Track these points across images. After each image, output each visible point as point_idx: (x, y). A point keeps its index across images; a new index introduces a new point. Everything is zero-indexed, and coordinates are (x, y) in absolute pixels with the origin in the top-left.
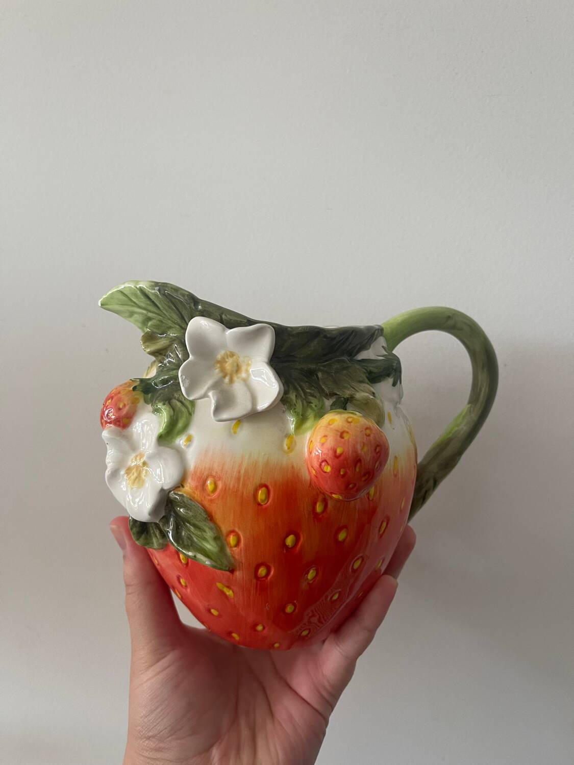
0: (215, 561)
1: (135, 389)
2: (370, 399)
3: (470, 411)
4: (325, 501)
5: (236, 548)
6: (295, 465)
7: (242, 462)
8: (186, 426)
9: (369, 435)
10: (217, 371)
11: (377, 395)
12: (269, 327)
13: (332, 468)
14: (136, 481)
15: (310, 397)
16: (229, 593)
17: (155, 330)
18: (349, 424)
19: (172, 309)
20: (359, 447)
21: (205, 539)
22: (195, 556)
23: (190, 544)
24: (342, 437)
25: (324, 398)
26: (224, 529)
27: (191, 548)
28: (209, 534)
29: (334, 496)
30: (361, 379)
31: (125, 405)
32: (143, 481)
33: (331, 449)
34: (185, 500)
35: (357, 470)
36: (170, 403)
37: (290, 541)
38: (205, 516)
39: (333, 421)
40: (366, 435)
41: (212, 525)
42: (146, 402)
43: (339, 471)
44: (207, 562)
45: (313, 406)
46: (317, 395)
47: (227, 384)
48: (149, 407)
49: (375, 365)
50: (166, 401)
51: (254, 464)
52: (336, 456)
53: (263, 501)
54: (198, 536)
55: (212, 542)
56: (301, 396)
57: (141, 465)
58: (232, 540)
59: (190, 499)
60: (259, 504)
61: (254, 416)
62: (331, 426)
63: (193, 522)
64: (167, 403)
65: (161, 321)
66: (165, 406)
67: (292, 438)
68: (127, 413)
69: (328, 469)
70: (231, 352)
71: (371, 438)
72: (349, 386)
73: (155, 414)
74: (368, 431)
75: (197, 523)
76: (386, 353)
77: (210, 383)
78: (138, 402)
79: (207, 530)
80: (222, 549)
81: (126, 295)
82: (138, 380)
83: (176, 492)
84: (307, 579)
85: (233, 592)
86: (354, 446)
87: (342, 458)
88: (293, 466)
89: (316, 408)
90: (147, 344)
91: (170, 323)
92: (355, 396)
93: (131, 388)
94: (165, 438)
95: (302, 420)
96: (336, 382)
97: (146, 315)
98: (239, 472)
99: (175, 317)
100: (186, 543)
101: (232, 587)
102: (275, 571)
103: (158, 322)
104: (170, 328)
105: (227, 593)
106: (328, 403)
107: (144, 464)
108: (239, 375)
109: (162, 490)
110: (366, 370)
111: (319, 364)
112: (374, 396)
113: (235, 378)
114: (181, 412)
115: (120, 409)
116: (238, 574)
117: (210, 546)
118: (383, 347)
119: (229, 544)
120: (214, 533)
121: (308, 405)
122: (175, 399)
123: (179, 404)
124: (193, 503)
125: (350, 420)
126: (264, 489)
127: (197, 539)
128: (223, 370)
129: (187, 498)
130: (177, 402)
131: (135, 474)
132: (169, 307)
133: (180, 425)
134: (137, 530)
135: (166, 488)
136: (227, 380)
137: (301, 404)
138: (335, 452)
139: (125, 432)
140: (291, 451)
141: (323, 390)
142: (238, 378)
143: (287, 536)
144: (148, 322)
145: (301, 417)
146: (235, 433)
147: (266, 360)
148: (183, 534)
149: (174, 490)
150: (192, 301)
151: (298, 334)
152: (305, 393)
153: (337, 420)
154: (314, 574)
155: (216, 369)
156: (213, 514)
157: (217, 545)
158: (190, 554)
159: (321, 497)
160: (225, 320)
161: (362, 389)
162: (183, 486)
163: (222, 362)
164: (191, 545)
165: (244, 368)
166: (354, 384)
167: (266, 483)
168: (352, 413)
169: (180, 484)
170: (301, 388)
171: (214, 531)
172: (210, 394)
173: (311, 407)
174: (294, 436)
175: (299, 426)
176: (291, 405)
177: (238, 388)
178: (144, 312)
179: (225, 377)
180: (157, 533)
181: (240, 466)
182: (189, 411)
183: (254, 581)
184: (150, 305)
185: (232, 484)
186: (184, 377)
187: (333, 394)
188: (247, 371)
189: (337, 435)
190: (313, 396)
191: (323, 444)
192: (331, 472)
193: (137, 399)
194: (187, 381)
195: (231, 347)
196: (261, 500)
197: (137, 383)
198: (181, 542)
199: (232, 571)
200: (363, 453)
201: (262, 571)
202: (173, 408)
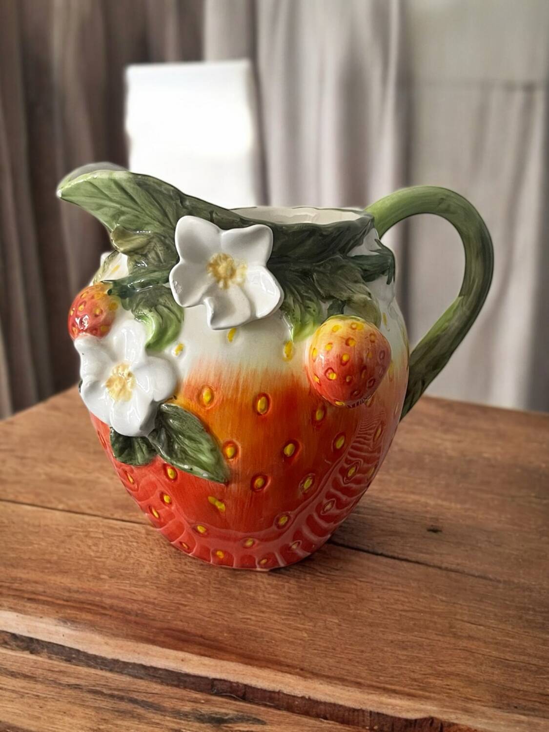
0: (212, 473)
1: (110, 292)
2: (368, 301)
3: (461, 304)
4: (324, 409)
5: (232, 460)
6: (295, 374)
7: (240, 371)
8: (176, 335)
9: (373, 342)
10: (210, 275)
11: (372, 295)
12: (267, 229)
13: (338, 375)
14: (121, 394)
15: (308, 302)
16: (221, 506)
17: (128, 226)
18: (354, 331)
19: (154, 205)
20: (365, 355)
21: (200, 451)
22: (191, 469)
23: (184, 457)
24: (347, 344)
25: (320, 301)
26: (222, 441)
27: (186, 461)
28: (206, 446)
29: (337, 403)
30: (356, 279)
31: (102, 312)
32: (130, 394)
33: (337, 357)
34: (180, 411)
35: (363, 376)
36: (156, 310)
37: (289, 450)
38: (203, 428)
39: (337, 327)
40: (371, 341)
41: (208, 436)
42: (125, 307)
43: (345, 378)
44: (205, 475)
45: (312, 310)
46: (315, 299)
47: (221, 289)
48: (129, 313)
49: (369, 262)
50: (151, 307)
51: (253, 373)
52: (342, 364)
53: (263, 411)
54: (193, 449)
55: (209, 455)
56: (298, 300)
57: (126, 375)
58: (229, 451)
59: (185, 411)
60: (259, 414)
61: (253, 324)
62: (337, 333)
63: (188, 434)
64: (153, 309)
65: (137, 217)
66: (152, 313)
67: (291, 344)
68: (105, 320)
69: (333, 377)
70: (225, 255)
71: (376, 345)
72: (346, 288)
73: (139, 322)
74: (373, 337)
75: (193, 435)
76: (380, 248)
77: (203, 288)
78: (117, 307)
79: (204, 441)
80: (218, 462)
81: (96, 187)
82: (111, 282)
83: (169, 404)
84: (303, 489)
85: (225, 505)
86: (360, 353)
87: (348, 365)
88: (292, 375)
89: (314, 313)
90: (119, 241)
91: (147, 219)
92: (353, 299)
93: (106, 292)
94: (154, 347)
95: (301, 327)
96: (332, 284)
97: (119, 209)
98: (237, 382)
99: (157, 213)
100: (179, 456)
101: (225, 500)
102: (272, 481)
103: (133, 218)
104: (148, 224)
105: (219, 507)
106: (325, 306)
107: (130, 375)
108: (234, 279)
109: (153, 402)
110: (361, 268)
111: (314, 264)
112: (371, 298)
113: (230, 283)
114: (171, 320)
115: (96, 316)
116: (233, 486)
117: (206, 458)
118: (375, 240)
119: (225, 455)
120: (211, 445)
121: (306, 310)
122: (161, 304)
123: (166, 310)
124: (188, 414)
125: (354, 326)
126: (263, 398)
127: (191, 452)
128: (216, 274)
129: (182, 410)
130: (163, 307)
131: (119, 387)
132: (151, 203)
133: (170, 333)
134: (120, 445)
135: (157, 399)
136: (221, 284)
137: (299, 309)
138: (341, 359)
139: (103, 341)
140: (291, 359)
141: (319, 293)
142: (233, 283)
143: (287, 444)
144: (119, 216)
145: (300, 323)
146: (231, 341)
147: (264, 263)
148: (176, 447)
149: (166, 402)
150: (179, 198)
151: (294, 233)
152: (302, 296)
153: (341, 327)
154: (311, 483)
155: (208, 273)
156: (210, 426)
157: (214, 457)
158: (186, 467)
159: (320, 405)
160: (216, 219)
161: (358, 289)
162: (175, 398)
163: (215, 265)
164: (186, 458)
165: (238, 272)
166: (350, 284)
167: (266, 392)
168: (355, 319)
169: (173, 395)
170: (298, 292)
171: (211, 443)
172: (206, 300)
173: (310, 312)
174: (293, 343)
175: (297, 334)
176: (289, 311)
177: (233, 293)
178: (118, 206)
179: (218, 281)
180: (144, 448)
181: (239, 374)
182: (177, 318)
183: (250, 492)
184: (126, 199)
185: (230, 393)
186: (176, 282)
187: (329, 297)
188: (242, 275)
189: (343, 342)
190: (311, 300)
191: (328, 352)
192: (336, 380)
193: (114, 304)
194: (180, 287)
195: (224, 249)
196: (261, 409)
197: (111, 286)
198: (174, 456)
199: (227, 484)
200: (368, 360)
201: (259, 482)
202: (160, 315)
